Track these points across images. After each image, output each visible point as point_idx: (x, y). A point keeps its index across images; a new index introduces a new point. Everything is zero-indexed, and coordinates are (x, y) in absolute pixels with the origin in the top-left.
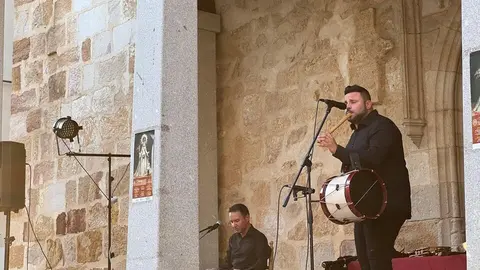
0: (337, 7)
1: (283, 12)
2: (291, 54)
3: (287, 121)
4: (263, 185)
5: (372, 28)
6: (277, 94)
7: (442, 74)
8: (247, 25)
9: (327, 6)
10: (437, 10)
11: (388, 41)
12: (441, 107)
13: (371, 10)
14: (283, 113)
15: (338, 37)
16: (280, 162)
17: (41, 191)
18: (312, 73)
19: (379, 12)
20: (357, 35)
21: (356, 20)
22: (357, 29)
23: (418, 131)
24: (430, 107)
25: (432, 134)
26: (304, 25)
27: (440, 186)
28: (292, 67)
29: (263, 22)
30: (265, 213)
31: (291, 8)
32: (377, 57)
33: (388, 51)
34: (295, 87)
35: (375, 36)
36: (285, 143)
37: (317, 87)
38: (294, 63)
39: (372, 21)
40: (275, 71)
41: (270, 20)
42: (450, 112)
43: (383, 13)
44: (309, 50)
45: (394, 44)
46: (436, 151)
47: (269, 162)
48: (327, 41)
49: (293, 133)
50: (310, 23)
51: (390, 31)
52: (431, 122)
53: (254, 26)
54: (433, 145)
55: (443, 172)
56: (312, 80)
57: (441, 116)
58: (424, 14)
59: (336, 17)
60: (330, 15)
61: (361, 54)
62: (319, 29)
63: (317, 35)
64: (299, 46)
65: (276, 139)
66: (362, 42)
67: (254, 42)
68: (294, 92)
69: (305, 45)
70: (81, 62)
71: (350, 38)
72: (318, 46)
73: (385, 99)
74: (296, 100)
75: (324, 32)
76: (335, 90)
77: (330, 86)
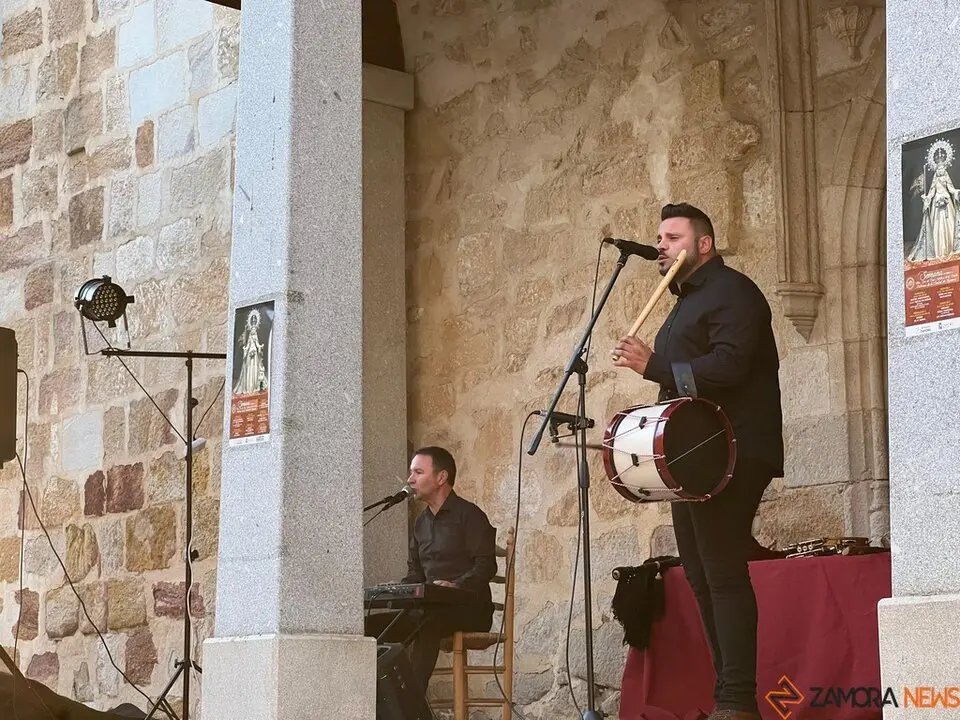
0: (648, 59)
1: (541, 69)
2: (557, 152)
3: (545, 286)
4: (497, 415)
5: (716, 101)
6: (526, 232)
7: (856, 192)
8: (467, 95)
9: (626, 56)
10: (848, 63)
11: (748, 127)
12: (852, 259)
13: (715, 64)
14: (538, 271)
15: (650, 119)
16: (531, 369)
17: (54, 428)
18: (595, 192)
19: (731, 69)
20: (686, 115)
21: (685, 83)
22: (688, 102)
23: (806, 306)
24: (832, 259)
25: (835, 313)
26: (582, 92)
27: (850, 417)
28: (557, 179)
29: (499, 88)
30: (501, 472)
31: (555, 61)
32: (727, 160)
33: (749, 147)
34: (563, 219)
35: (722, 115)
36: (542, 330)
37: (607, 219)
38: (560, 171)
39: (717, 85)
40: (523, 186)
41: (513, 85)
42: (870, 269)
43: (738, 71)
44: (590, 144)
45: (760, 131)
46: (842, 346)
47: (511, 370)
48: (627, 126)
49: (558, 312)
50: (594, 91)
51: (753, 106)
52: (833, 290)
53: (481, 96)
54: (836, 336)
55: (856, 390)
56: (596, 206)
57: (852, 277)
58: (820, 71)
59: (644, 79)
60: (632, 74)
61: (696, 151)
62: (611, 100)
63: (606, 113)
64: (571, 138)
65: (524, 324)
66: (696, 129)
67: (481, 128)
68: (560, 229)
69: (580, 134)
70: (134, 168)
71: (672, 121)
72: (609, 136)
73: (741, 243)
74: (564, 244)
75: (621, 109)
76: (643, 224)
77: (632, 218)
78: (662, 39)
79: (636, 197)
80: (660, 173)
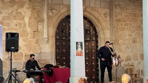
0: (26, 6)
1: (6, 1)
2: (8, 12)
5: (36, 14)
6: (2, 22)
9: (22, 4)
10: (52, 15)
13: (36, 10)
14: (4, 27)
15: (25, 13)
18: (15, 19)
21: (32, 11)
22: (32, 13)
24: (50, 35)
32: (38, 21)
34: (9, 21)
35: (37, 16)
37: (16, 23)
38: (9, 15)
39: (36, 12)
44: (14, 13)
46: (50, 45)
48: (21, 13)
50: (15, 7)
51: (40, 16)
52: (50, 38)
54: (50, 43)
56: (15, 21)
58: (49, 15)
60: (23, 7)
61: (33, 19)
63: (17, 10)
64: (11, 11)
66: (33, 16)
68: (8, 23)
69: (13, 11)
71: (29, 14)
72: (18, 13)
73: (37, 31)
74: (9, 25)
75: (20, 10)
76: (23, 25)
77: (21, 24)
78: (29, 4)
79: (22, 22)
80: (27, 20)
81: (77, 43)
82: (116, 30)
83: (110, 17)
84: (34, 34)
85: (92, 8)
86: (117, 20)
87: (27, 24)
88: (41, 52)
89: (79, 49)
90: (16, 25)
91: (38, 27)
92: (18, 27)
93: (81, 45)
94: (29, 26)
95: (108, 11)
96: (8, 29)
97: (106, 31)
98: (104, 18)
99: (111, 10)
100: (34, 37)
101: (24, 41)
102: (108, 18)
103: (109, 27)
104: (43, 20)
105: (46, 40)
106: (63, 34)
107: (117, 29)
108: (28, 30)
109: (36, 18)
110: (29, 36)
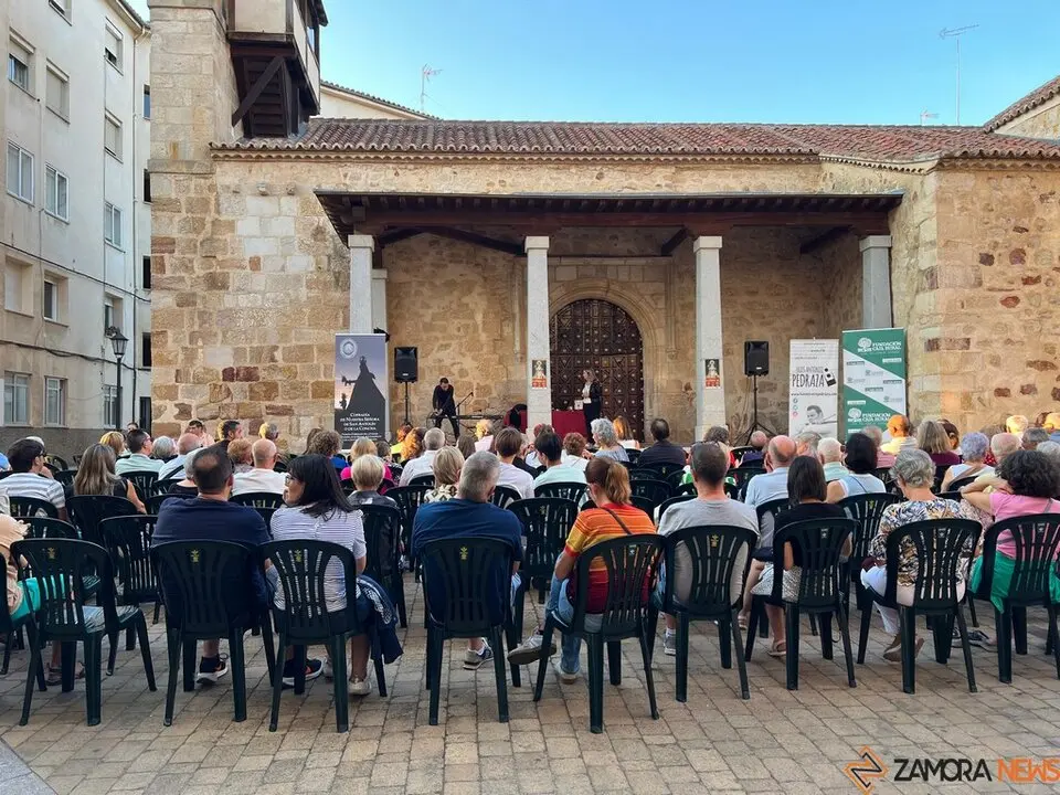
1: (438, 283)
2: (442, 305)
3: (437, 338)
5: (498, 305)
6: (431, 324)
8: (410, 283)
9: (469, 287)
13: (497, 296)
14: (434, 334)
15: (476, 304)
17: (200, 351)
20: (488, 306)
21: (489, 300)
22: (489, 303)
26: (452, 292)
28: (442, 312)
29: (421, 284)
31: (443, 282)
35: (500, 309)
36: (436, 349)
38: (444, 310)
39: (497, 301)
40: (430, 311)
41: (426, 284)
44: (454, 306)
48: (467, 305)
49: (442, 345)
50: (455, 293)
53: (414, 284)
56: (456, 321)
59: (475, 294)
60: (471, 292)
61: (492, 316)
62: (462, 297)
63: (459, 299)
64: (447, 303)
65: (430, 347)
66: (492, 310)
67: (413, 292)
69: (451, 303)
70: (248, 270)
71: (484, 307)
72: (461, 305)
73: (502, 338)
74: (444, 329)
75: (465, 300)
76: (471, 330)
77: (468, 326)
78: (482, 286)
79: (470, 322)
80: (479, 318)
81: (534, 362)
82: (681, 329)
83: (667, 299)
84: (495, 347)
85: (624, 285)
86: (683, 307)
87: (481, 327)
88: (509, 381)
89: (540, 374)
90: (459, 330)
91: (502, 331)
92: (462, 333)
93: (544, 366)
94: (484, 330)
95: (662, 286)
96: (444, 338)
97: (657, 331)
98: (652, 303)
99: (668, 283)
100: (495, 353)
101: (474, 359)
102: (661, 305)
103: (663, 321)
104: (514, 315)
105: (519, 356)
106: (562, 342)
107: (683, 325)
108: (483, 337)
109: (496, 314)
110: (485, 350)
